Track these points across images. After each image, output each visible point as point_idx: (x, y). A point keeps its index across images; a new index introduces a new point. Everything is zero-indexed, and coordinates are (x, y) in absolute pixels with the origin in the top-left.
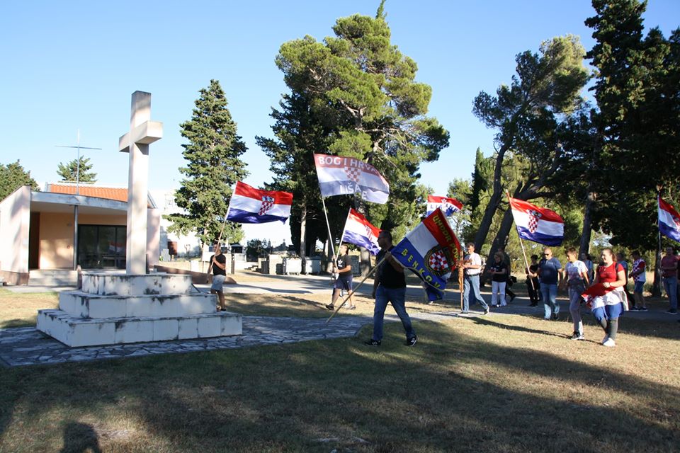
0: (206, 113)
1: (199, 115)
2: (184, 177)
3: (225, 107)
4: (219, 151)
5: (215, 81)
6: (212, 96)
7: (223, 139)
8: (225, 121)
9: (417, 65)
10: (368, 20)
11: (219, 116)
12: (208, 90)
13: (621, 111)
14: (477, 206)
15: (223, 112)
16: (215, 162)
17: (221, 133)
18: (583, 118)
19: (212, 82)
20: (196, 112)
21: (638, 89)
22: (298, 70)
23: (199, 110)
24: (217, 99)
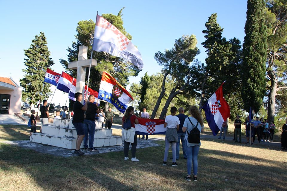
0: (37, 46)
1: (34, 47)
2: (25, 74)
3: (46, 45)
4: (42, 64)
5: (42, 33)
6: (41, 39)
7: (44, 59)
8: (46, 51)
9: (132, 37)
10: (115, 17)
11: (44, 49)
12: (39, 36)
13: (220, 67)
14: (145, 95)
15: (45, 46)
16: (39, 68)
17: (43, 56)
18: (199, 66)
19: (41, 33)
20: (32, 45)
21: (227, 60)
22: (86, 34)
23: (34, 45)
24: (42, 41)
